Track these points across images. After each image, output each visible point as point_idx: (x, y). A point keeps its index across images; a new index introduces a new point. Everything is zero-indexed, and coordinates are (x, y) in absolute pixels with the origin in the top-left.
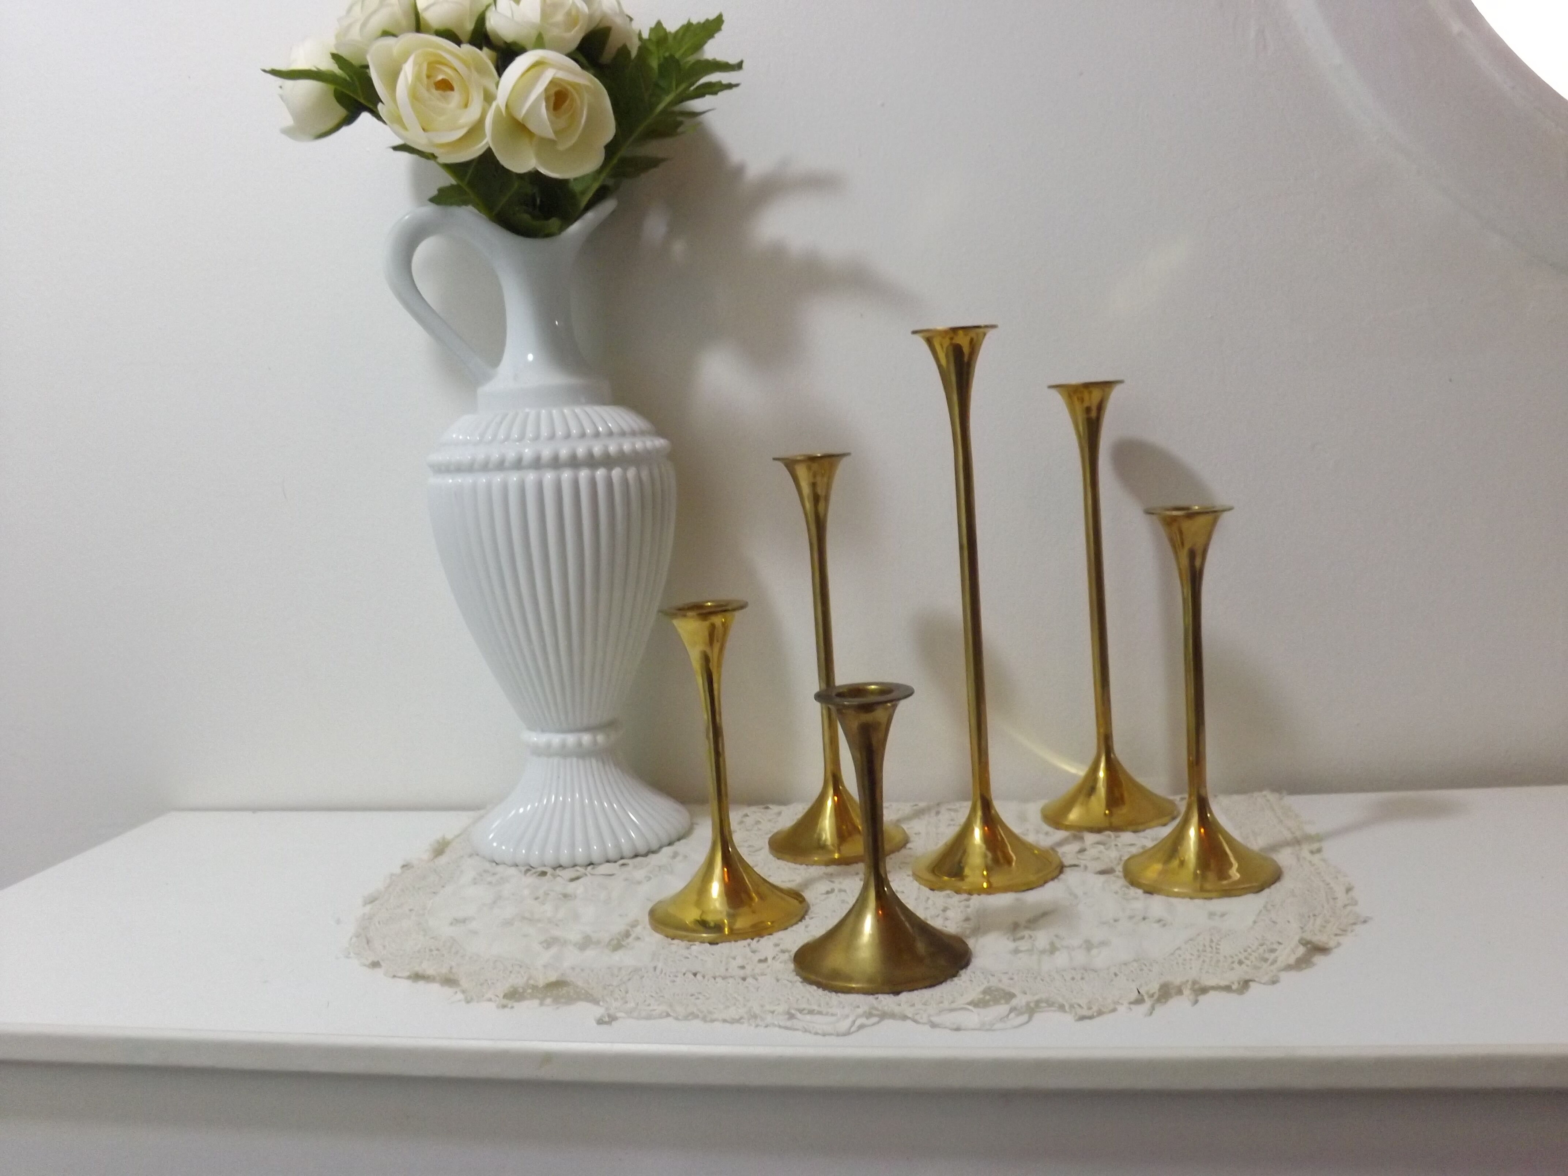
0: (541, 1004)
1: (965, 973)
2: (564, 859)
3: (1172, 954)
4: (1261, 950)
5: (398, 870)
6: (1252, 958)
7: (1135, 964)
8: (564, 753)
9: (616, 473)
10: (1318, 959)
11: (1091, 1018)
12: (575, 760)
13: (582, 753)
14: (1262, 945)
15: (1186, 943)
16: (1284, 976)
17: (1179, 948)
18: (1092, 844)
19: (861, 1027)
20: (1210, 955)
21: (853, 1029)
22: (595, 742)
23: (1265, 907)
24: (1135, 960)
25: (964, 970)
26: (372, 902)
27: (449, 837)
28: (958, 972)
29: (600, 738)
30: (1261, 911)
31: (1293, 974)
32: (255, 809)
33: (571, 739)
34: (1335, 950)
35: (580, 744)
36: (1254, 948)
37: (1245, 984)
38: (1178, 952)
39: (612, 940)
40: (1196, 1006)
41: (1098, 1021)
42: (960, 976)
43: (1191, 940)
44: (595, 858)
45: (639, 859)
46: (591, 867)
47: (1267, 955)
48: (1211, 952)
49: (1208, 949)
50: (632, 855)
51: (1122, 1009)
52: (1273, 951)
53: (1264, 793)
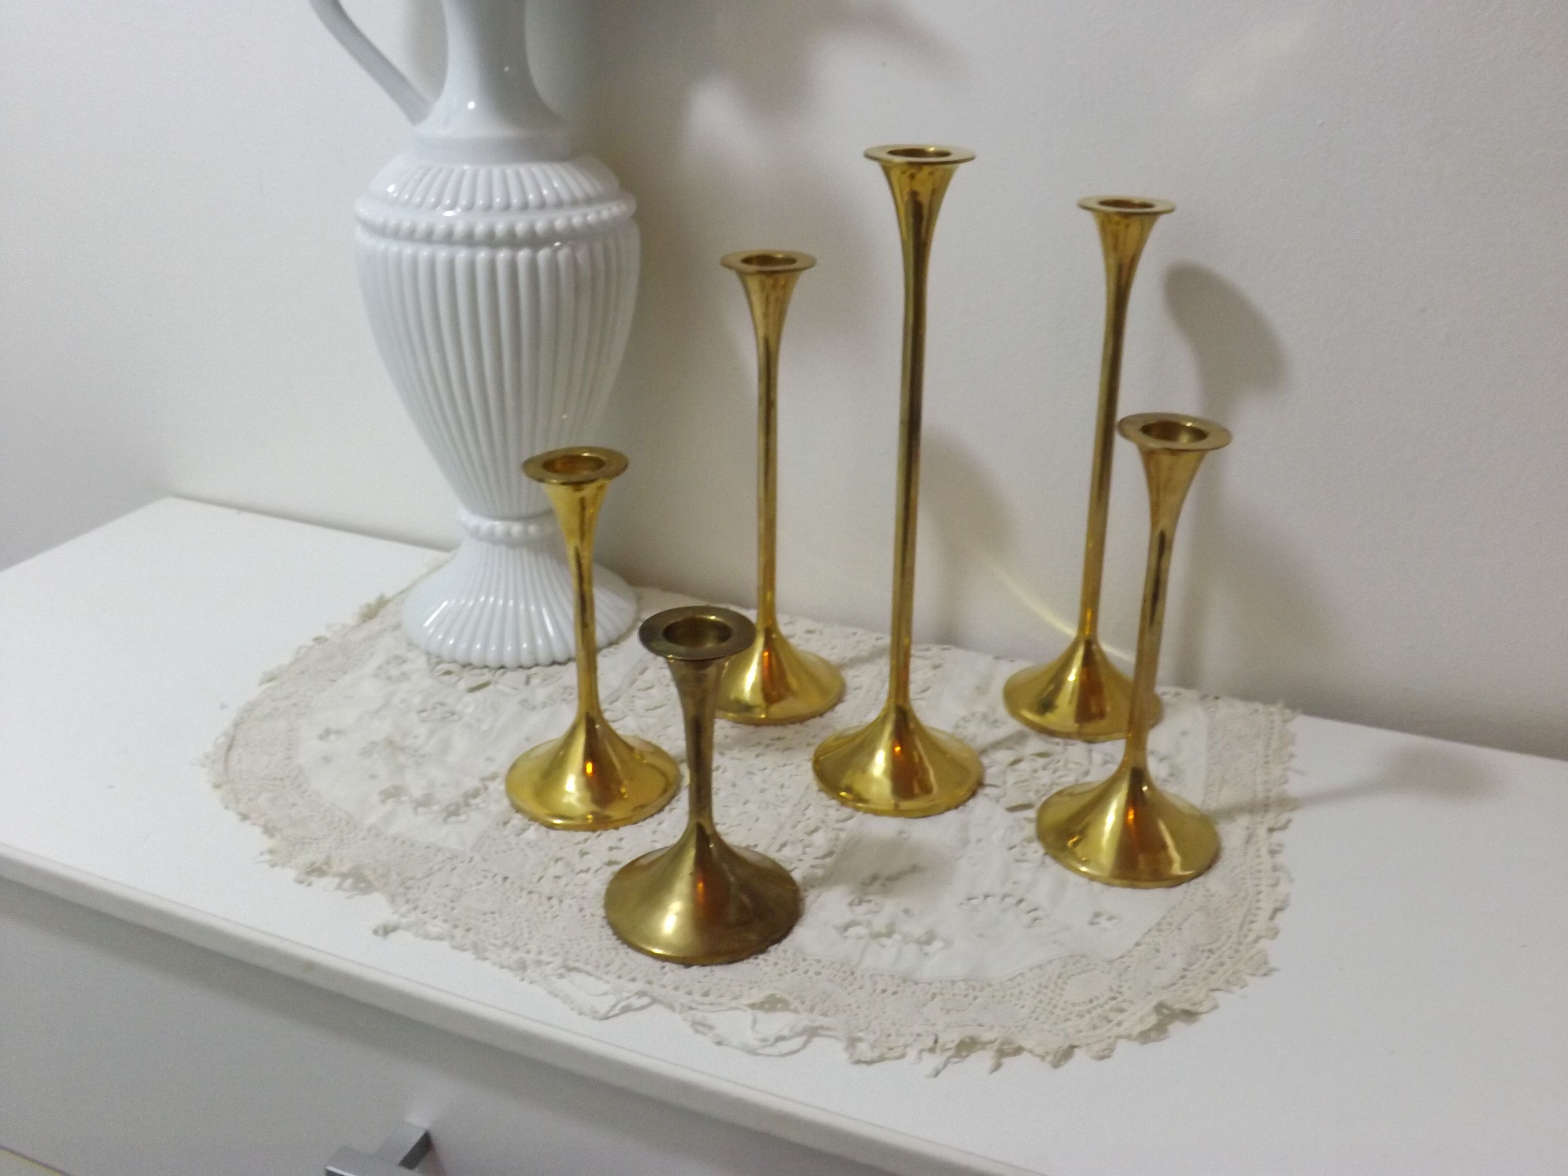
0: (339, 887)
1: (776, 949)
2: (475, 659)
3: (1011, 980)
4: (1107, 1007)
5: (310, 643)
6: (1095, 1013)
7: (962, 985)
8: (491, 538)
9: (543, 254)
10: (1177, 1028)
11: (870, 1062)
12: (504, 548)
13: (510, 542)
14: (1114, 998)
15: (1031, 970)
16: (1122, 1044)
17: (1022, 974)
18: (1033, 755)
19: (626, 1009)
20: (1051, 994)
21: (617, 1010)
22: (526, 533)
23: (1159, 924)
24: (966, 980)
25: (776, 946)
26: (270, 681)
27: (389, 594)
28: (767, 947)
29: (533, 529)
30: (1150, 930)
31: (1135, 1045)
32: (242, 508)
33: (499, 526)
34: (1204, 1017)
35: (508, 534)
36: (1101, 1001)
37: (1068, 1053)
38: (1019, 979)
39: (450, 805)
40: (996, 1073)
41: (876, 1066)
42: (769, 952)
43: (1040, 967)
44: (508, 660)
45: (556, 668)
46: (502, 671)
47: (1112, 1015)
48: (1053, 992)
49: (1052, 986)
50: (549, 661)
51: (912, 1054)
52: (1122, 1010)
53: (1272, 709)
